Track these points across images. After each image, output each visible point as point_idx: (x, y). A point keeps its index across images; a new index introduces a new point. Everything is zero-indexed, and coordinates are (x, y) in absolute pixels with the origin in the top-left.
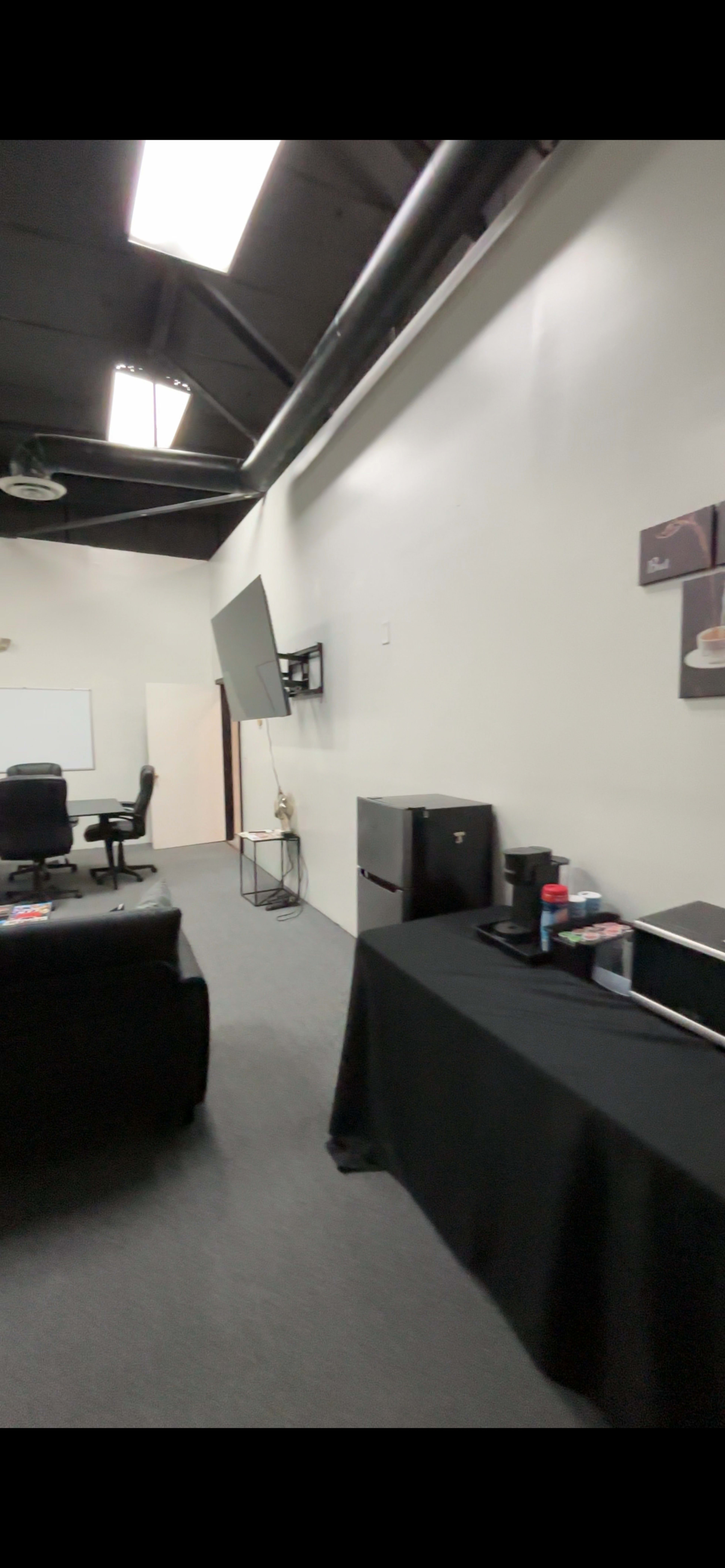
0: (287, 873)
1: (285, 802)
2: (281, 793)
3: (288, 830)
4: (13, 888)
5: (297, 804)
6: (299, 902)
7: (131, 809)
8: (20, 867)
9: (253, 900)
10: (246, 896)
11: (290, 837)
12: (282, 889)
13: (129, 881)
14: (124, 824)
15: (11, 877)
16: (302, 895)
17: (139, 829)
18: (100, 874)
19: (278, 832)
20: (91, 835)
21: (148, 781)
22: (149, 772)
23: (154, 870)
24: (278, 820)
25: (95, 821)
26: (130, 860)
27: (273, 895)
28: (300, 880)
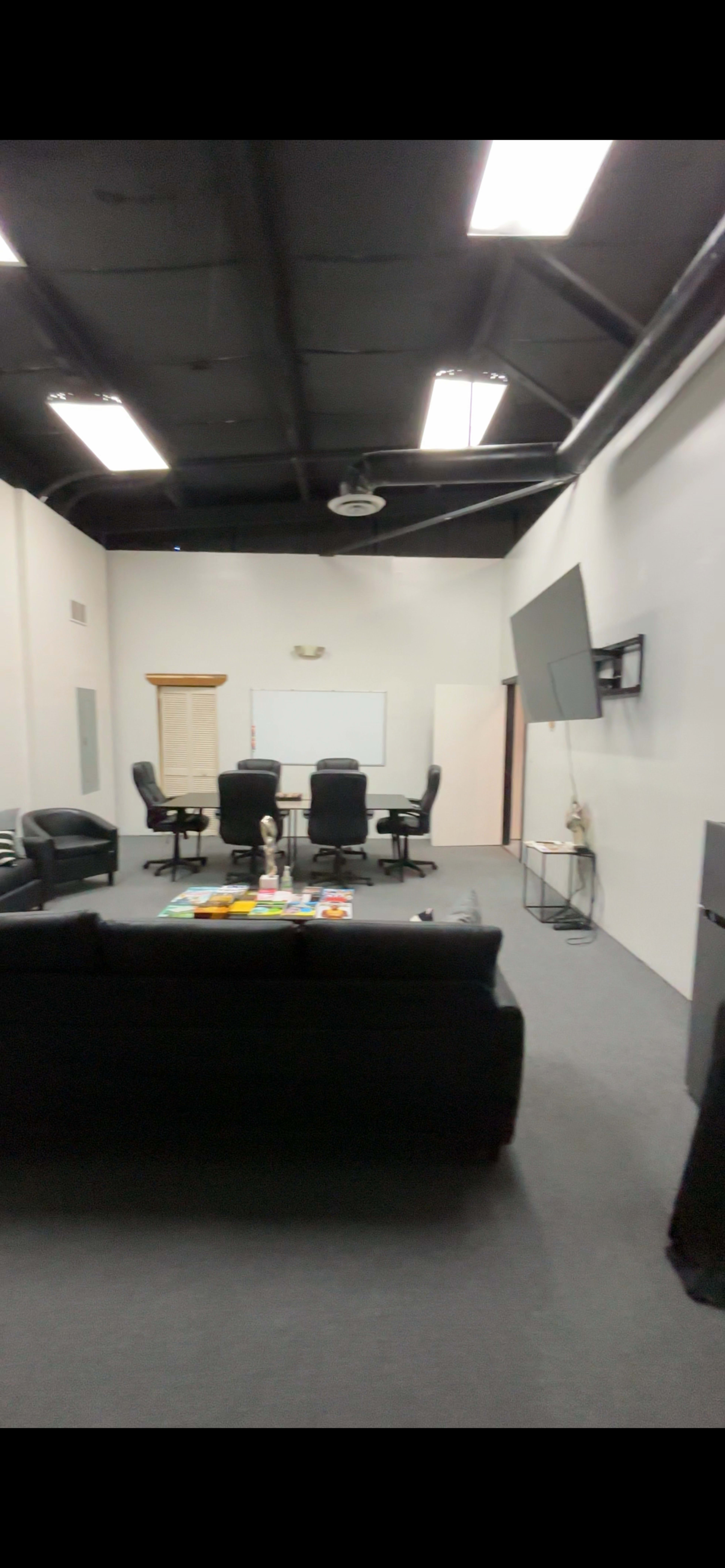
0: (577, 891)
1: (580, 813)
2: (575, 802)
3: (581, 844)
4: (316, 868)
5: (595, 816)
6: (592, 926)
7: (417, 806)
8: (322, 850)
9: (538, 915)
10: (530, 909)
11: (584, 853)
12: (570, 908)
13: (412, 875)
14: (411, 820)
15: (315, 858)
16: (595, 919)
17: (423, 827)
18: (387, 865)
19: (570, 845)
20: (382, 827)
21: (434, 781)
22: (436, 771)
23: (434, 867)
24: (569, 832)
25: (386, 814)
26: (414, 855)
27: (560, 913)
28: (593, 901)
